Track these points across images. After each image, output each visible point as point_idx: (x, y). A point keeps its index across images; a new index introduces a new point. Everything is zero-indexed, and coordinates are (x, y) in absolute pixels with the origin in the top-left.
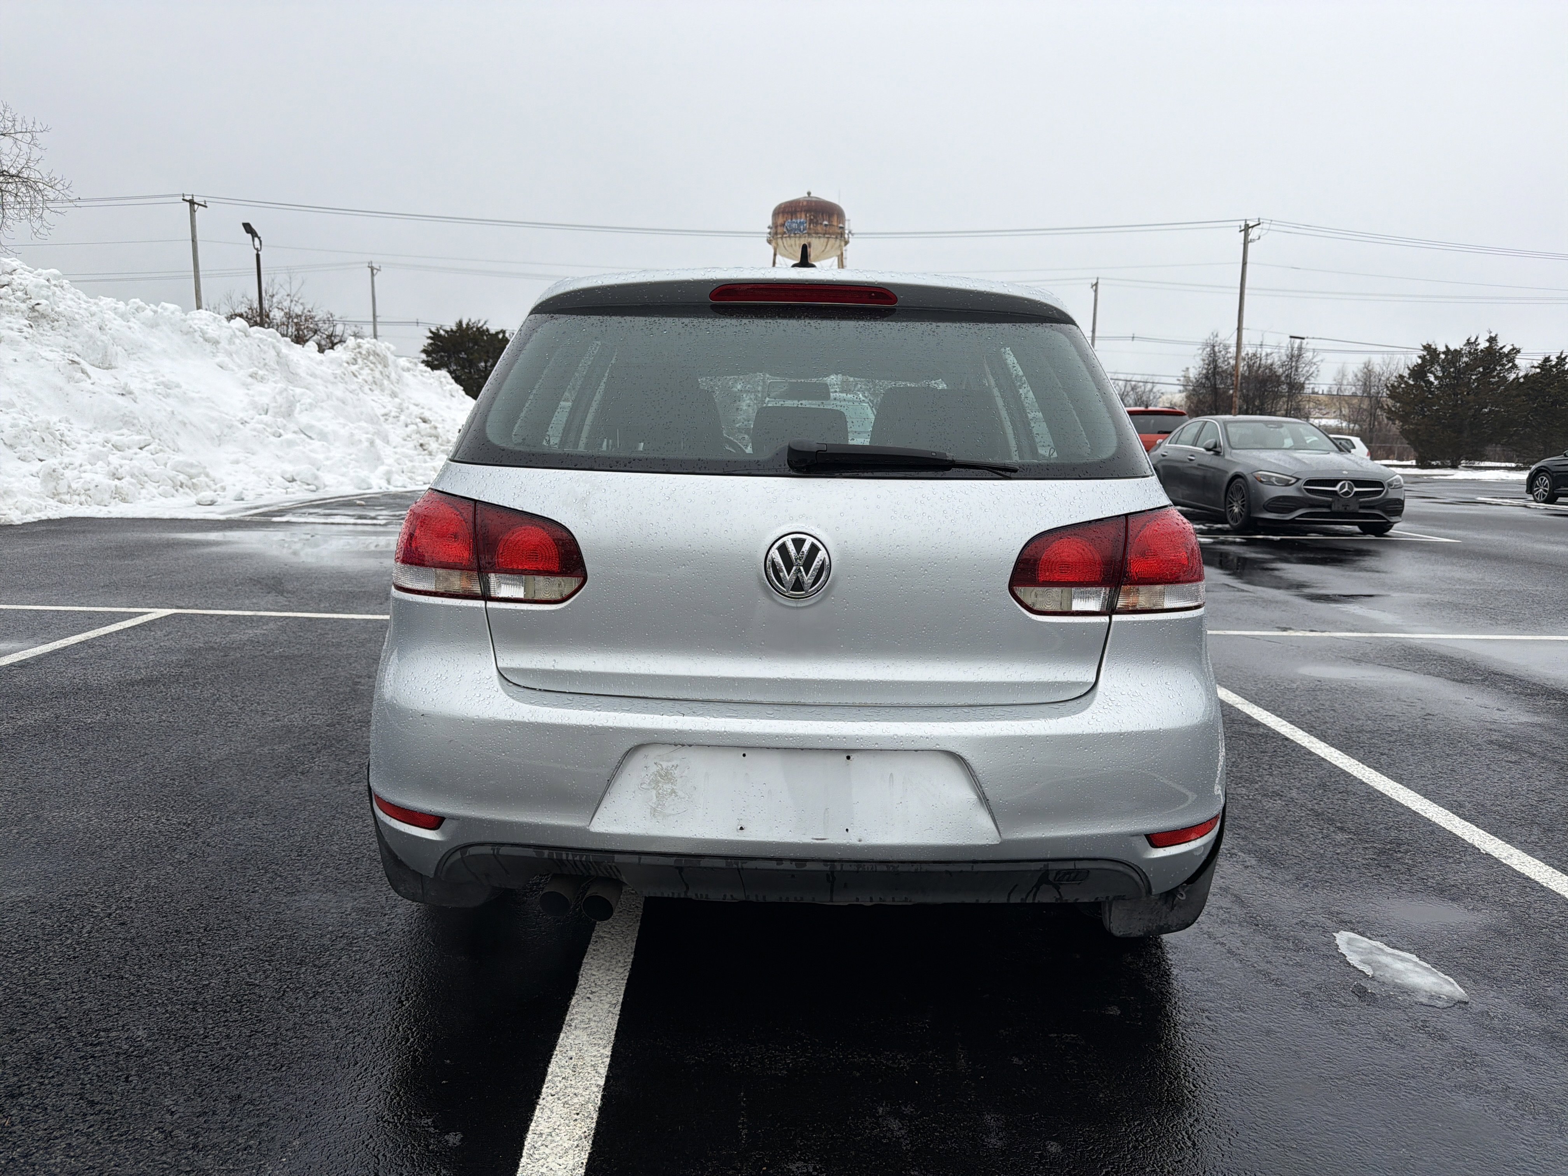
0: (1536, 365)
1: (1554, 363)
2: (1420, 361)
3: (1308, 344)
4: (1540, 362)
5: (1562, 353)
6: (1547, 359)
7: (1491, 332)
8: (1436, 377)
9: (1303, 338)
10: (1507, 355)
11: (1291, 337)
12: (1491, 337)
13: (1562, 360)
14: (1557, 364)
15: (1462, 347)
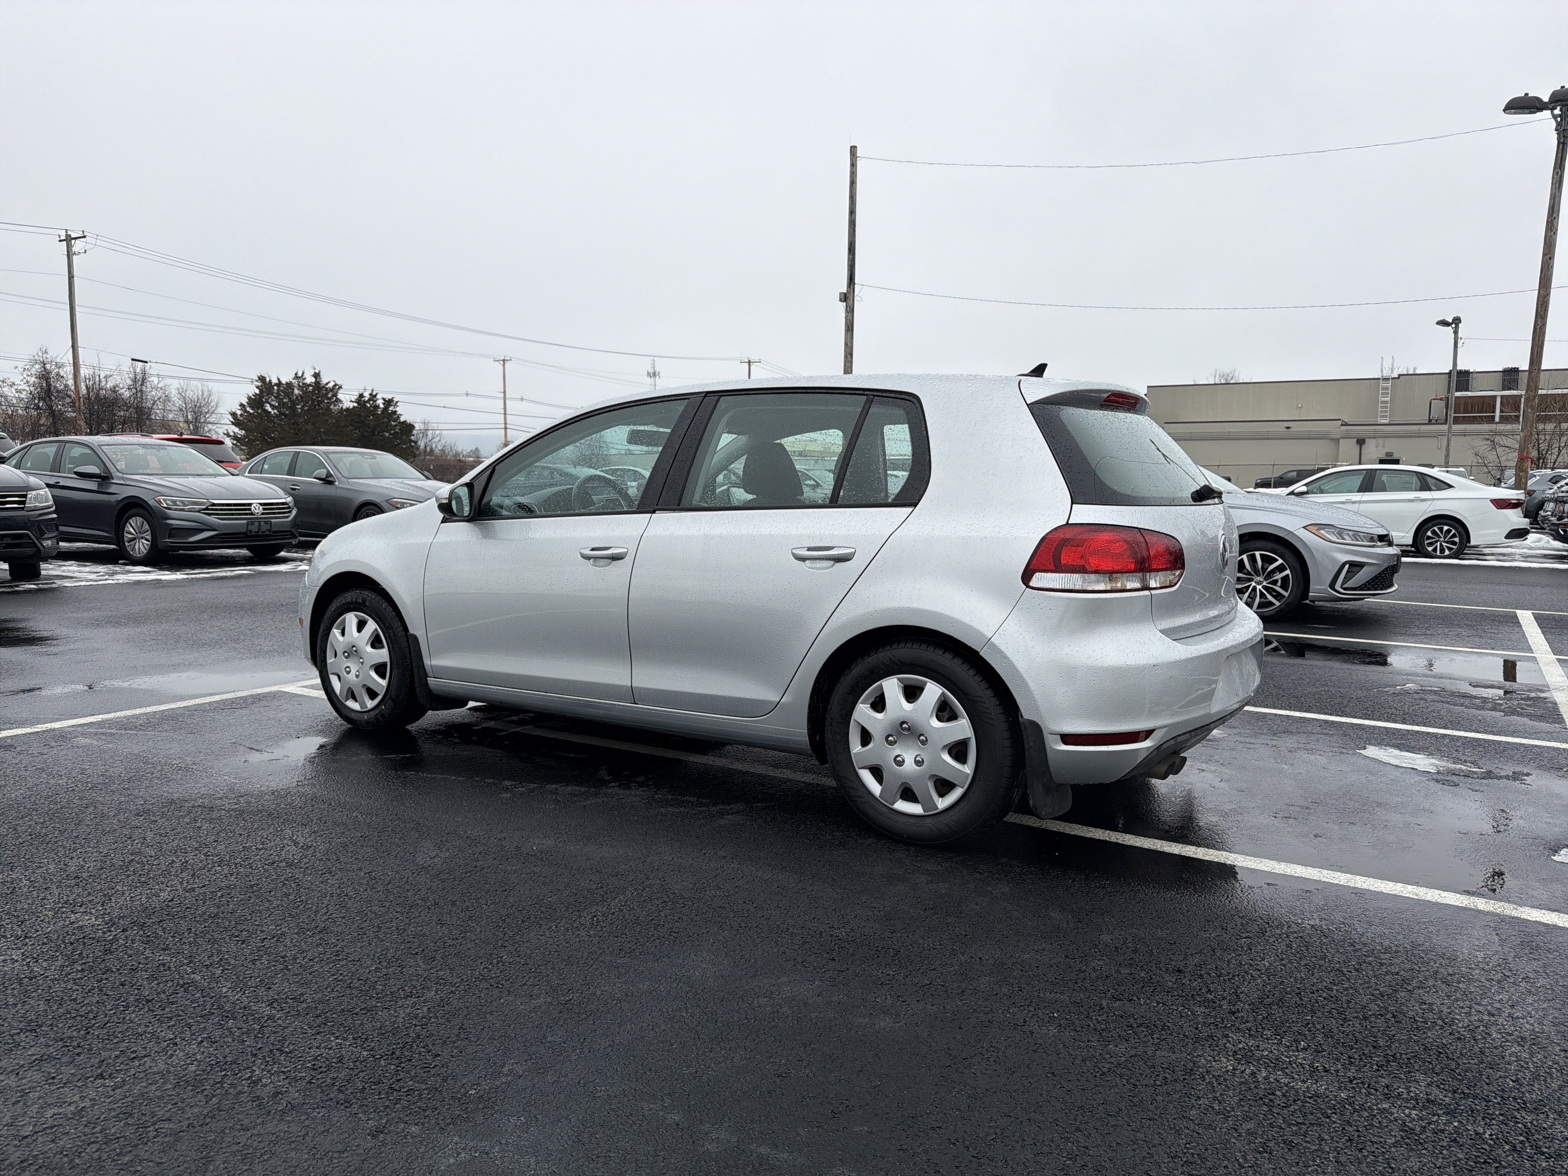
0: (353, 400)
1: (366, 399)
2: (257, 391)
3: (152, 369)
4: (356, 397)
5: (372, 391)
6: (361, 396)
7: (315, 369)
8: (273, 407)
9: (146, 362)
10: (332, 390)
11: (133, 360)
12: (315, 373)
13: (373, 397)
14: (369, 400)
15: (291, 380)
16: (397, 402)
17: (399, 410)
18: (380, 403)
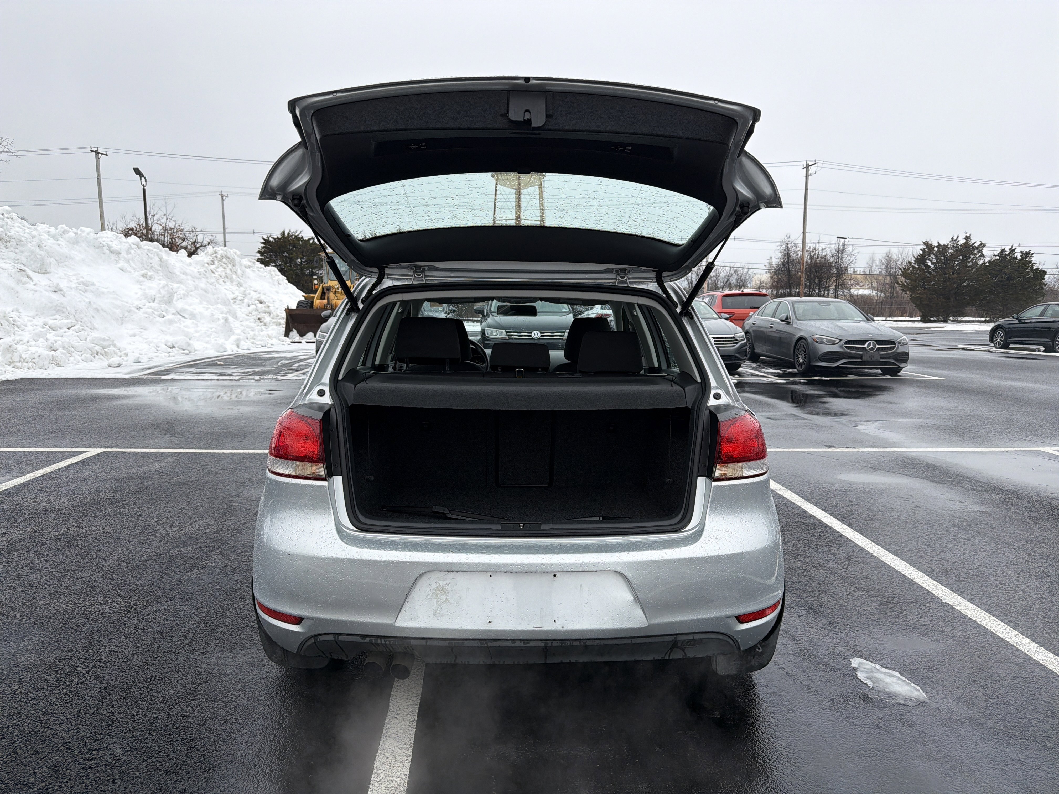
0: (996, 254)
1: (1007, 253)
2: (921, 252)
4: (999, 252)
5: (1012, 247)
6: (1003, 251)
7: (966, 233)
8: (932, 263)
9: (846, 238)
10: (977, 248)
11: (838, 238)
12: (967, 236)
13: (1012, 251)
14: (1010, 253)
15: (948, 243)
16: (1032, 254)
17: (1034, 260)
18: (1018, 255)
